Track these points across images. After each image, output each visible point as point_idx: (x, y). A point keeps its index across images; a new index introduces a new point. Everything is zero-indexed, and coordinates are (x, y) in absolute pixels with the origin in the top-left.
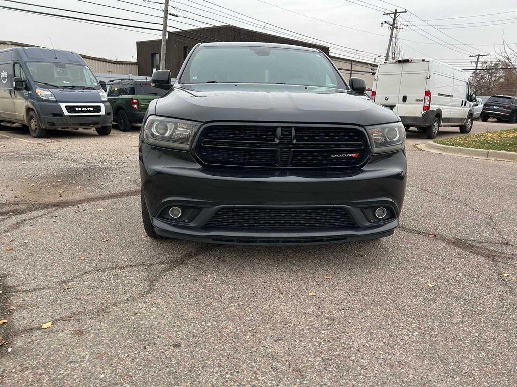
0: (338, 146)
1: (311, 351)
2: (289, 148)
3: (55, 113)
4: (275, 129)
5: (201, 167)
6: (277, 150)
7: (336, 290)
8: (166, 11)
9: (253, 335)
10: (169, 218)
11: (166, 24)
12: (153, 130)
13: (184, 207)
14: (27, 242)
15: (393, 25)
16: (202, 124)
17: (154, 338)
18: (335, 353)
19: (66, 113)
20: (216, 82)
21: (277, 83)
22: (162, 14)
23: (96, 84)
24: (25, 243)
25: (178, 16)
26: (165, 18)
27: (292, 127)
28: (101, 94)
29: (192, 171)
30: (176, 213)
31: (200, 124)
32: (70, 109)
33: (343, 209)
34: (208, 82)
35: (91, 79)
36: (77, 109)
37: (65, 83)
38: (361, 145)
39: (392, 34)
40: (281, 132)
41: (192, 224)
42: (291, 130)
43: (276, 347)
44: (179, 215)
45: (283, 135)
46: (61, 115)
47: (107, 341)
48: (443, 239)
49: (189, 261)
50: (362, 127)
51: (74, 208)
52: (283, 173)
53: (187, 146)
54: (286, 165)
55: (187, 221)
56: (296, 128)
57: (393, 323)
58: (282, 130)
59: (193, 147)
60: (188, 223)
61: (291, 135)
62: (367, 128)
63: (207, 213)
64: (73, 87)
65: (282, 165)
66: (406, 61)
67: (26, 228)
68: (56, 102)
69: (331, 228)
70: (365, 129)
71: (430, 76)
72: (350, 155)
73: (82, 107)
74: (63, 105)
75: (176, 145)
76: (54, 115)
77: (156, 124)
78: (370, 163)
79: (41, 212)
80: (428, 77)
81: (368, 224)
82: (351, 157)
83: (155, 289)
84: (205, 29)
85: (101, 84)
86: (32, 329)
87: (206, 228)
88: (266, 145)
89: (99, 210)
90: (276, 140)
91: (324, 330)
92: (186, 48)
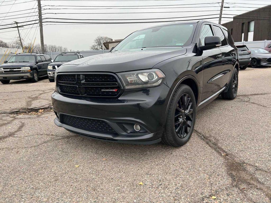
8: (222, 6)
11: (221, 13)
22: (220, 8)
25: (229, 8)
26: (221, 10)
42: (80, 76)
45: (78, 78)
58: (77, 76)
62: (118, 74)
63: (59, 116)
70: (116, 74)
72: (112, 90)
84: (253, 11)
92: (243, 24)
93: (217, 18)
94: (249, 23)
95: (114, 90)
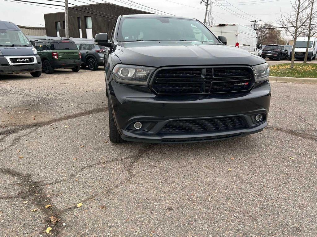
0: (238, 78)
1: (250, 204)
2: (210, 81)
3: (3, 63)
4: (201, 69)
5: (155, 96)
6: (203, 83)
7: (241, 166)
9: (211, 198)
10: (134, 129)
11: (67, 2)
12: (119, 73)
13: (143, 122)
14: (31, 151)
15: (207, 3)
16: (156, 68)
17: (153, 206)
18: (265, 204)
19: (11, 63)
20: (143, 41)
21: (181, 40)
23: (28, 43)
24: (30, 152)
27: (211, 68)
28: (32, 49)
29: (148, 98)
30: (138, 126)
31: (154, 69)
32: (13, 60)
33: (240, 117)
34: (137, 41)
35: (24, 39)
36: (18, 60)
37: (7, 43)
38: (250, 77)
39: (207, 8)
40: (206, 72)
41: (150, 132)
42: (212, 70)
43: (229, 203)
44: (141, 127)
45: (207, 73)
46: (7, 64)
47: (124, 211)
48: (282, 130)
49: (144, 155)
50: (251, 66)
51: (48, 127)
52: (205, 97)
53: (145, 83)
54: (208, 92)
55: (146, 130)
56: (215, 69)
57: (285, 182)
58: (206, 70)
59: (150, 83)
60: (147, 131)
61: (212, 73)
62: (253, 67)
63: (160, 125)
64: (13, 46)
65: (206, 92)
66: (224, 25)
67: (24, 142)
68: (3, 56)
69: (233, 129)
71: (238, 34)
72: (244, 84)
73: (21, 59)
74: (8, 58)
75: (134, 82)
76: (3, 65)
77: (121, 69)
78: (254, 88)
79: (28, 131)
80: (237, 34)
81: (253, 125)
82: (244, 85)
83: (134, 175)
85: (32, 43)
86: (70, 208)
87: (159, 134)
88: (196, 80)
89: (66, 127)
90: (202, 76)
91: (249, 190)
92: (79, 18)
93: (63, 6)
94: (86, 18)
95: (246, 84)
